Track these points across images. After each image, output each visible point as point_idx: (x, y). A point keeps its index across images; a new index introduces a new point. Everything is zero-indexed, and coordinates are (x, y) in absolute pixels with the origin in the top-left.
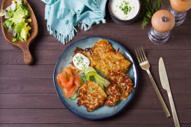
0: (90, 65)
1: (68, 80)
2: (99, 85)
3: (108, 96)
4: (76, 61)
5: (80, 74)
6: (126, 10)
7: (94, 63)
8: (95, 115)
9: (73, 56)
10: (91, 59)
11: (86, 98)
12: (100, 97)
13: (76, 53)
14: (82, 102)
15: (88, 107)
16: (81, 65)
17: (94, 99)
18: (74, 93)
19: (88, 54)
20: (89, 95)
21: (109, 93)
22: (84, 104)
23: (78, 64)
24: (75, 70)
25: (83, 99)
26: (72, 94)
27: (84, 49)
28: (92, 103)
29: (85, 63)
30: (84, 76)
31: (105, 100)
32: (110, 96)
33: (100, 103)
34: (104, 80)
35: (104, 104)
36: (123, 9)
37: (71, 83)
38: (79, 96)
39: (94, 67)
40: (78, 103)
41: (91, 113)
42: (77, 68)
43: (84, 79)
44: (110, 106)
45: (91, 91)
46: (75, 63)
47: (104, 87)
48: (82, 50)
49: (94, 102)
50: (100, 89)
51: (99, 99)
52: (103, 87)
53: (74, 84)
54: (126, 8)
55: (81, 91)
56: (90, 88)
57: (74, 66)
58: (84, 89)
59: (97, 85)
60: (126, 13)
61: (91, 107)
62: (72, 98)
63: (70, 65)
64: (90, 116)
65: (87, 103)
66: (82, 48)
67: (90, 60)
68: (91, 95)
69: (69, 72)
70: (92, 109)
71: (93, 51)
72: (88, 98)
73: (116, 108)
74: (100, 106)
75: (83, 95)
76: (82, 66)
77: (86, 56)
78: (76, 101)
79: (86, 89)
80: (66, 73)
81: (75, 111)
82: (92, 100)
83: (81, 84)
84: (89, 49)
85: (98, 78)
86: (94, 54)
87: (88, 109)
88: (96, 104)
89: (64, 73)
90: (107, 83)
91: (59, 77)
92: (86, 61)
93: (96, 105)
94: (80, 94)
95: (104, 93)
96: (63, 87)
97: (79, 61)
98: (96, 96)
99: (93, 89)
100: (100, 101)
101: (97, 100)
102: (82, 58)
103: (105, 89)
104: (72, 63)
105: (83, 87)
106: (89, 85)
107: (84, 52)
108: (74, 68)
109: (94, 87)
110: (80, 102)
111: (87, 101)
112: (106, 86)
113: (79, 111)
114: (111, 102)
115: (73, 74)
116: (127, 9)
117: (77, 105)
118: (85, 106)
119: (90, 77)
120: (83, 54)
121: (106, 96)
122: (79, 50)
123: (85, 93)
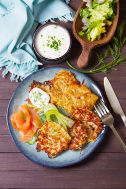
0: (50, 102)
1: (25, 121)
2: (61, 126)
3: (73, 138)
4: (33, 98)
5: (38, 112)
6: (55, 45)
7: (54, 99)
8: (57, 162)
9: (29, 92)
10: (51, 94)
11: (47, 142)
12: (63, 140)
13: (32, 88)
14: (42, 146)
15: (49, 153)
16: (39, 102)
17: (56, 143)
18: (32, 135)
19: (48, 88)
20: (50, 138)
21: (73, 135)
22: (44, 149)
23: (35, 101)
24: (33, 108)
25: (43, 143)
26: (30, 137)
27: (43, 83)
28: (54, 147)
29: (43, 100)
30: (43, 115)
31: (70, 143)
32: (75, 138)
33: (63, 148)
34: (68, 119)
35: (68, 147)
36: (52, 47)
37: (27, 124)
38: (38, 140)
39: (55, 104)
40: (37, 149)
41: (53, 160)
42: (35, 105)
43: (43, 118)
44: (76, 150)
45: (51, 133)
46: (32, 100)
47: (68, 128)
48: (40, 84)
49: (56, 146)
50: (62, 130)
51: (62, 143)
52: (66, 128)
53: (31, 125)
54: (55, 42)
55: (40, 134)
56: (50, 130)
57: (31, 104)
58: (44, 131)
59: (59, 126)
60: (57, 48)
61: (53, 152)
62: (30, 142)
63: (27, 103)
64: (52, 163)
65: (47, 148)
66: (40, 82)
67: (50, 96)
68: (53, 138)
69: (25, 111)
70: (54, 155)
71: (53, 85)
72: (49, 141)
73: (83, 152)
74: (63, 151)
75: (42, 138)
76: (41, 103)
77: (45, 91)
78: (35, 146)
79: (46, 131)
80: (22, 112)
81: (34, 158)
82: (54, 144)
83: (41, 126)
84: (48, 82)
85: (60, 117)
86: (54, 88)
87: (50, 155)
88: (59, 148)
89: (19, 112)
90: (70, 123)
91: (13, 118)
92: (45, 97)
93: (58, 150)
94: (40, 137)
95: (68, 135)
96: (19, 129)
97: (37, 97)
98: (59, 139)
99: (55, 131)
100: (64, 145)
101: (59, 143)
102: (40, 94)
103: (69, 130)
104: (29, 100)
105: (42, 129)
106: (49, 126)
107: (42, 86)
108: (31, 106)
109: (56, 128)
110: (40, 147)
111: (48, 146)
112: (70, 126)
113: (38, 158)
114: (77, 146)
115: (30, 113)
116: (57, 43)
117: (36, 151)
118: (46, 152)
119: (51, 116)
120: (41, 89)
121: (70, 138)
122: (35, 84)
123: (45, 136)
